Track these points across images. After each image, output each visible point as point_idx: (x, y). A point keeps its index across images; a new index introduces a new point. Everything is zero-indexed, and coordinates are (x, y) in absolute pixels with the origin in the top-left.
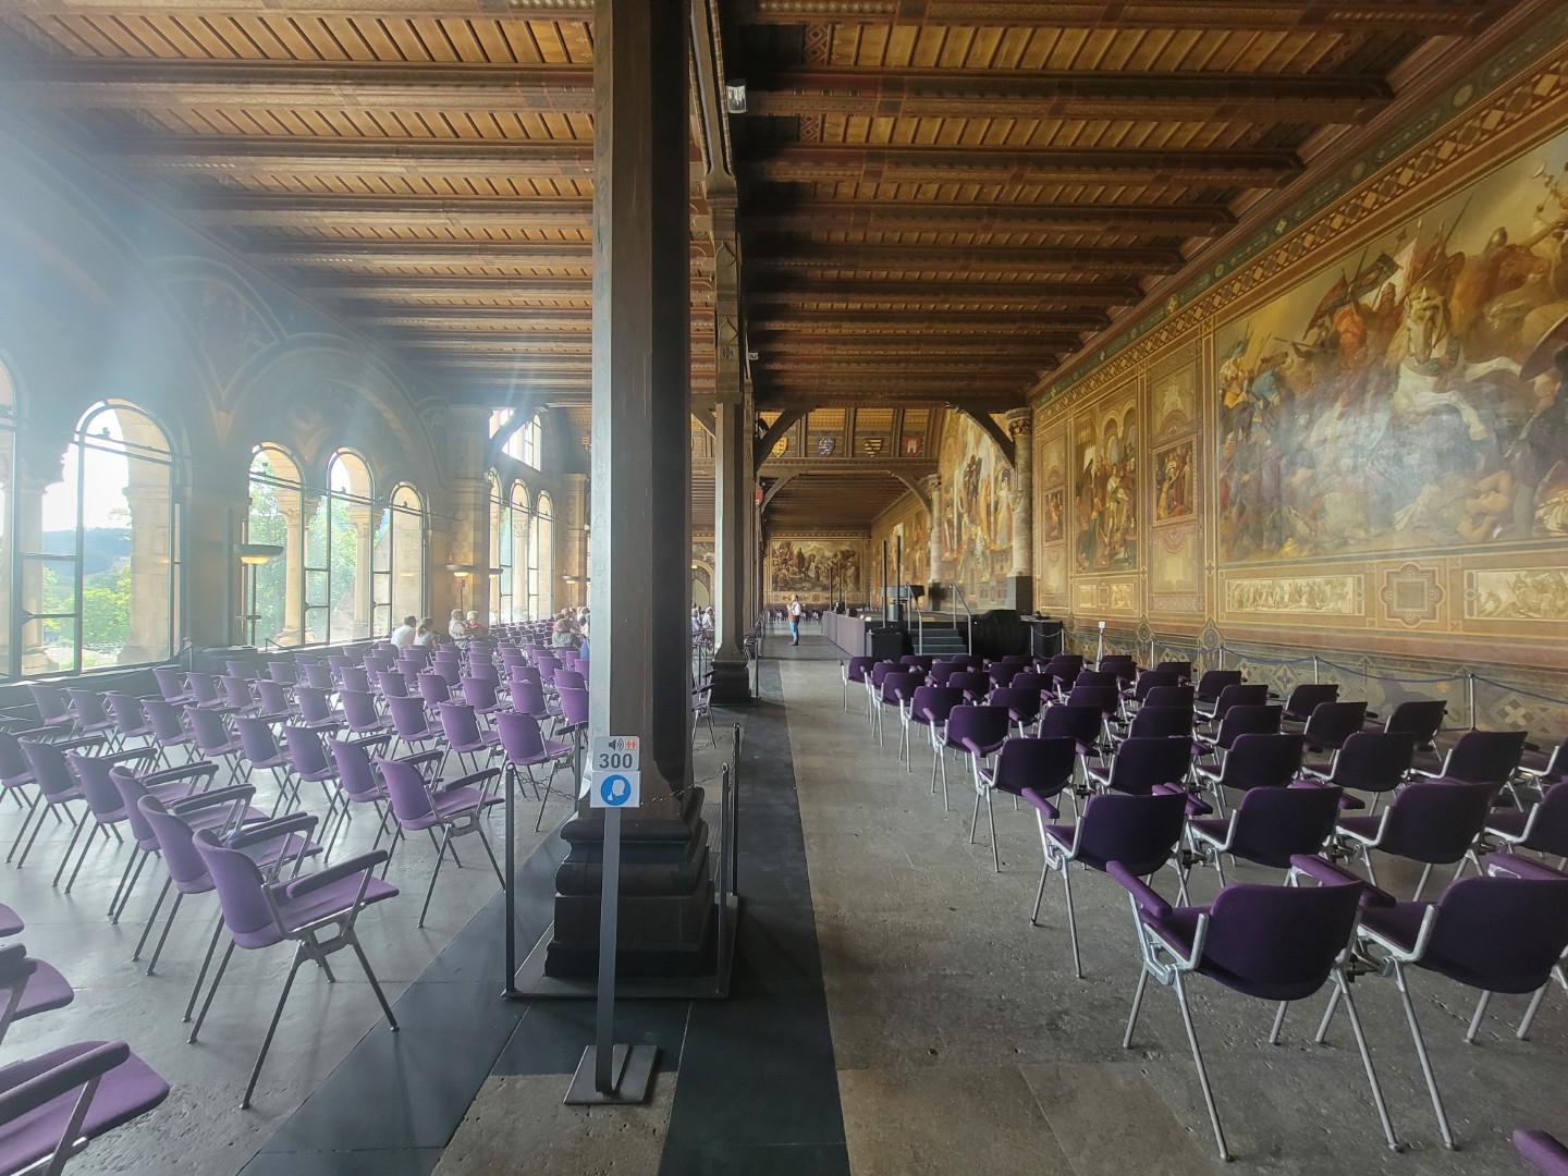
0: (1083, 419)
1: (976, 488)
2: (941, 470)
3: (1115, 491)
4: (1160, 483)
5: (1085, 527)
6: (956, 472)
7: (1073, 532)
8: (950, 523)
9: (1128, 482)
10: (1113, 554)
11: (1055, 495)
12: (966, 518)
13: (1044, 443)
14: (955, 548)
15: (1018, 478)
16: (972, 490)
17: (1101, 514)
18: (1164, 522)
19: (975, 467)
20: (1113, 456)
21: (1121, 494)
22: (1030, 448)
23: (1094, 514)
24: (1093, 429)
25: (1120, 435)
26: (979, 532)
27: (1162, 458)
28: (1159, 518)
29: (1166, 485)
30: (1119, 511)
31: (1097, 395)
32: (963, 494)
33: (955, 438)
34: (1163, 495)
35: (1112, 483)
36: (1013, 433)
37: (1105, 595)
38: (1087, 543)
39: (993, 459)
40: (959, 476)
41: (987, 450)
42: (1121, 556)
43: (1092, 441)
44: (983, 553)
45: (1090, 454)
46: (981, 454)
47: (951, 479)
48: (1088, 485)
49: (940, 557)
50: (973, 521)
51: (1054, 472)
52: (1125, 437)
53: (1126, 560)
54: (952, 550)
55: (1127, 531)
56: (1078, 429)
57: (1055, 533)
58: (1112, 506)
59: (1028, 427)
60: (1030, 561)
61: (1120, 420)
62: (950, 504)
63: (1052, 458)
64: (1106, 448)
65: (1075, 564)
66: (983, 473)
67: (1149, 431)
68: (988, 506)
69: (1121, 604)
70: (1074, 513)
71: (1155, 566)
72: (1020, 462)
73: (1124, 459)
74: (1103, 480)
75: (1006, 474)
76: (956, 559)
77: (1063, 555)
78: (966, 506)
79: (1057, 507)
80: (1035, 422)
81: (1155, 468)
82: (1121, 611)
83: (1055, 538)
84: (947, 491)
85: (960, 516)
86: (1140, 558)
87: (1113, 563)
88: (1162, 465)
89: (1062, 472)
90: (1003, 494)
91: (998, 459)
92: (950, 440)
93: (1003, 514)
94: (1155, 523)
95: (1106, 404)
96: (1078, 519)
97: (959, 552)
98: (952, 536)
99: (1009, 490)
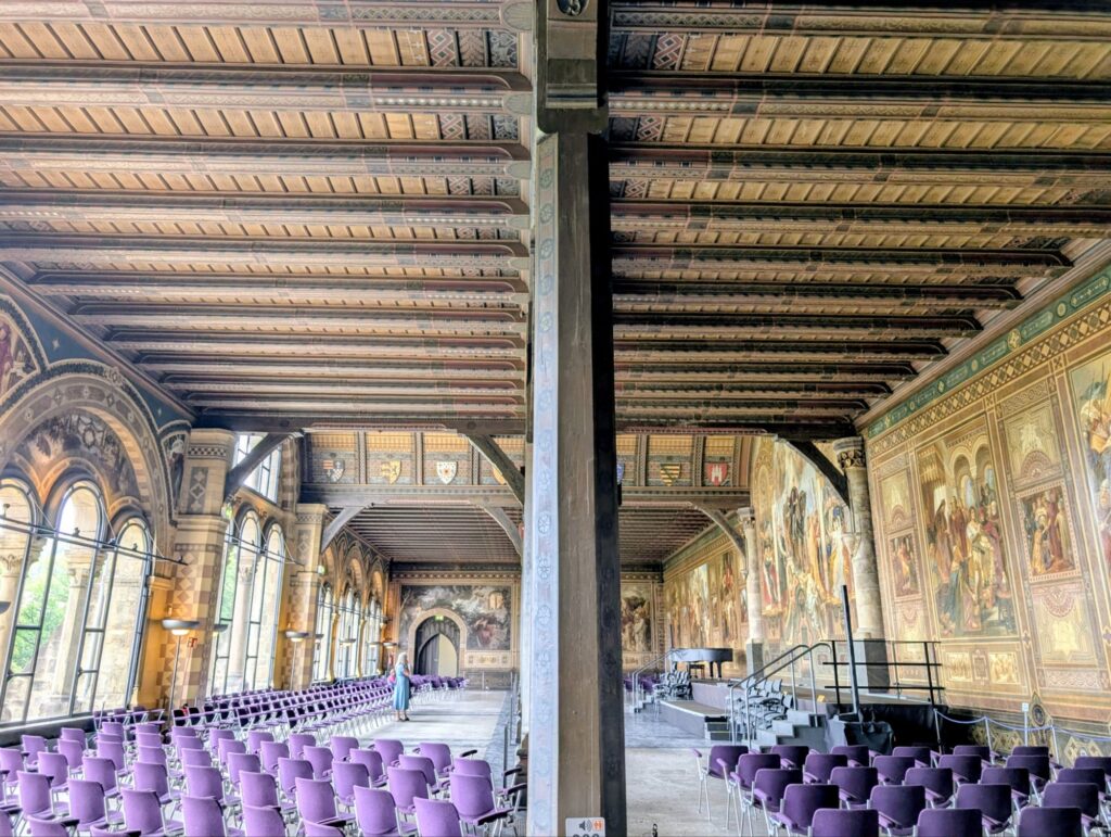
0: (927, 454)
1: (800, 527)
2: (754, 502)
3: (977, 538)
4: (1031, 531)
5: (945, 580)
6: (774, 507)
7: (931, 585)
8: (770, 567)
9: (992, 528)
10: (984, 616)
11: (903, 540)
12: (790, 563)
13: (881, 479)
14: (779, 599)
15: (855, 518)
16: (796, 528)
17: (964, 565)
18: (1043, 578)
19: (796, 502)
20: (969, 498)
21: (984, 542)
22: (866, 483)
23: (955, 565)
24: (941, 466)
25: (974, 474)
26: (810, 583)
27: (1029, 503)
28: (1035, 573)
29: (1038, 535)
30: (985, 562)
31: (940, 428)
32: (785, 533)
33: (770, 465)
34: (1037, 547)
35: (972, 530)
36: (843, 465)
37: (982, 666)
38: (950, 598)
39: (820, 493)
40: (778, 510)
41: (812, 482)
42: (995, 617)
43: (941, 480)
44: (817, 608)
45: (940, 494)
46: (804, 486)
47: (768, 513)
48: (941, 528)
49: (760, 610)
50: (800, 567)
51: (898, 512)
52: (980, 478)
53: (1002, 623)
54: (775, 602)
55: (998, 587)
56: (922, 465)
57: (908, 586)
58: (976, 556)
59: (861, 458)
60: (880, 619)
61: (971, 457)
62: (768, 545)
63: (894, 496)
64: (958, 488)
65: (938, 627)
66: (809, 511)
67: (1009, 471)
68: (819, 549)
69: (1003, 679)
70: (929, 563)
71: (1040, 631)
72: (856, 498)
73: (983, 501)
74: (960, 525)
75: (839, 512)
76: (781, 614)
77: (921, 613)
78: (789, 548)
79: (906, 554)
80: (869, 455)
81: (1022, 514)
82: (1007, 688)
83: (909, 592)
84: (763, 528)
85: (782, 560)
86: (1019, 621)
87: (986, 627)
88: (1029, 511)
89: (908, 512)
90: (837, 535)
91: (826, 494)
92: (763, 468)
93: (838, 561)
94: (1032, 579)
95: (953, 438)
96: (935, 569)
97: (784, 605)
98: (773, 585)
99: (845, 532)
